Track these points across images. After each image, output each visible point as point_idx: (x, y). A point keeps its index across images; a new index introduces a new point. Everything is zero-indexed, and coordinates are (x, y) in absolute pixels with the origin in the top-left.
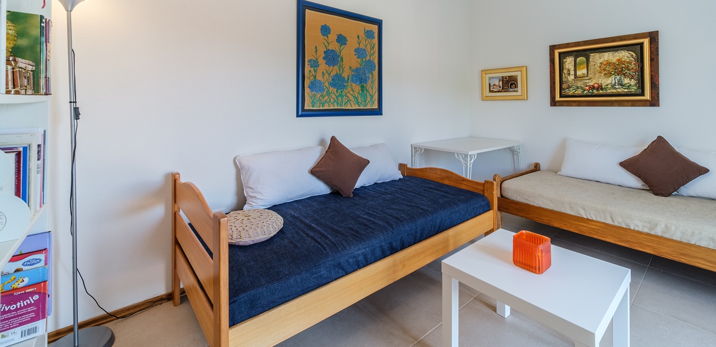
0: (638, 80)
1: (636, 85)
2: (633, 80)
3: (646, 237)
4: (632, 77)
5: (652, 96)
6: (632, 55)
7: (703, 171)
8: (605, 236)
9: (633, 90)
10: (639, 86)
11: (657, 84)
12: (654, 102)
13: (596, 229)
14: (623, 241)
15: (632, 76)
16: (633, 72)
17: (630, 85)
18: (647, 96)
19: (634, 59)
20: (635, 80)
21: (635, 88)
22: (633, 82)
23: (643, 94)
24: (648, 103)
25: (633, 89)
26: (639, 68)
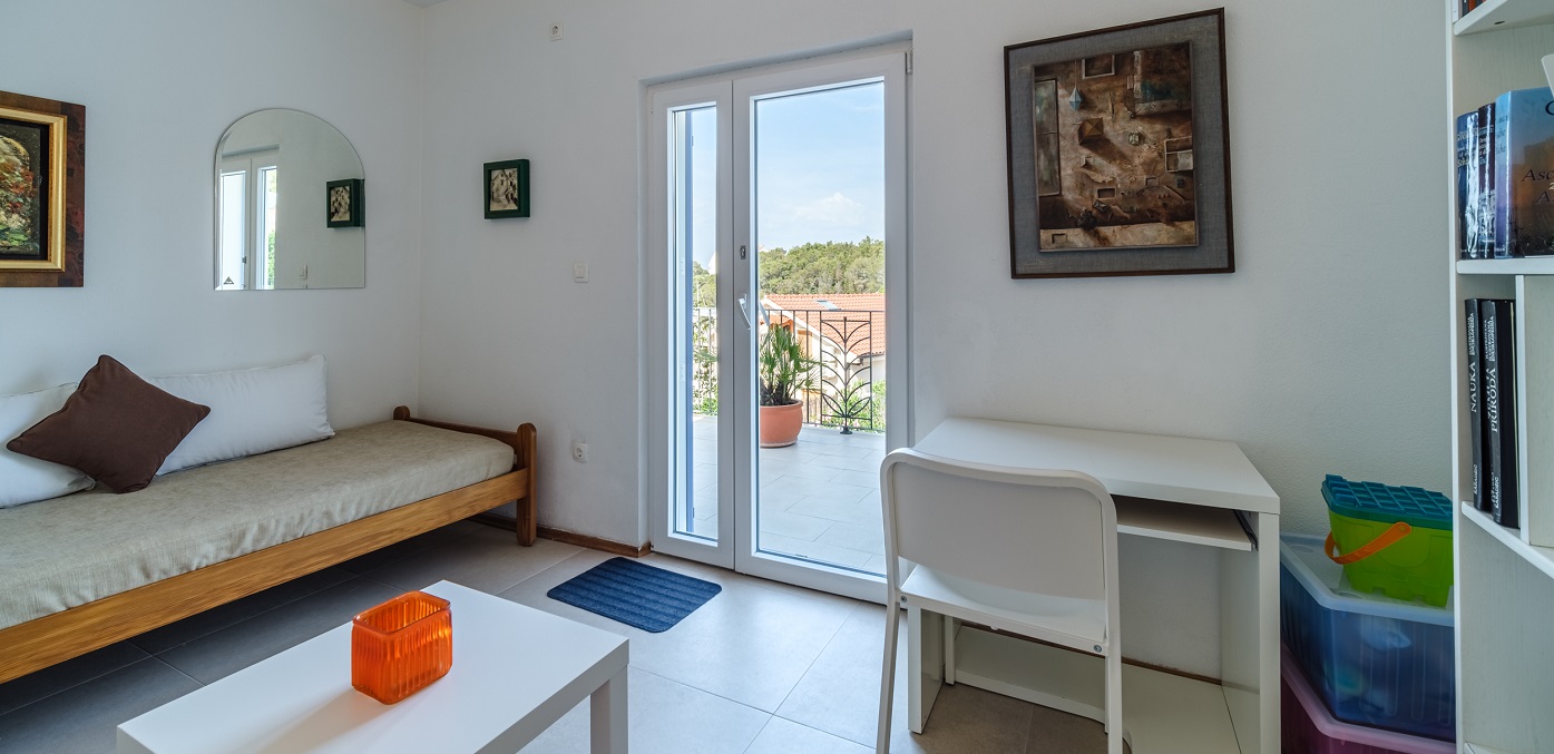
0: (32, 220)
1: (25, 231)
2: (15, 216)
3: (227, 569)
4: (14, 209)
5: (68, 263)
6: (16, 151)
7: (201, 412)
8: (125, 626)
9: (15, 243)
10: (33, 234)
11: (78, 231)
12: (71, 276)
13: (100, 623)
14: (174, 612)
15: (15, 207)
16: (17, 195)
17: (8, 229)
18: (57, 260)
19: (23, 161)
20: (23, 218)
21: (22, 237)
22: (16, 222)
23: (44, 254)
24: (55, 278)
25: (17, 241)
26: (34, 186)
